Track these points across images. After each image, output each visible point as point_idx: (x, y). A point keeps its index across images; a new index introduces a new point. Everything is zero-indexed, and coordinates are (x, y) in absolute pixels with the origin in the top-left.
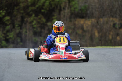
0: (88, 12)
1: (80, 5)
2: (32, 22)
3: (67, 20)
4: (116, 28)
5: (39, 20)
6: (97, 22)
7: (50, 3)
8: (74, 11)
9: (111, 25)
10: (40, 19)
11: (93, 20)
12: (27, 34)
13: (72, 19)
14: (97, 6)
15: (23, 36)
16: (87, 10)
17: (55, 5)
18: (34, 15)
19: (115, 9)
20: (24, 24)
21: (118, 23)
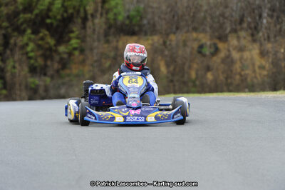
0: (145, 22)
1: (127, 6)
2: (27, 45)
3: (99, 40)
4: (204, 56)
5: (40, 42)
6: (165, 43)
7: (63, 6)
8: (115, 19)
9: (193, 48)
10: (42, 39)
11: (156, 38)
12: (16, 71)
13: (111, 38)
14: (164, 8)
15: (8, 75)
16: (141, 18)
17: (74, 8)
18: (29, 31)
19: (202, 14)
20: (8, 52)
21: (208, 43)
